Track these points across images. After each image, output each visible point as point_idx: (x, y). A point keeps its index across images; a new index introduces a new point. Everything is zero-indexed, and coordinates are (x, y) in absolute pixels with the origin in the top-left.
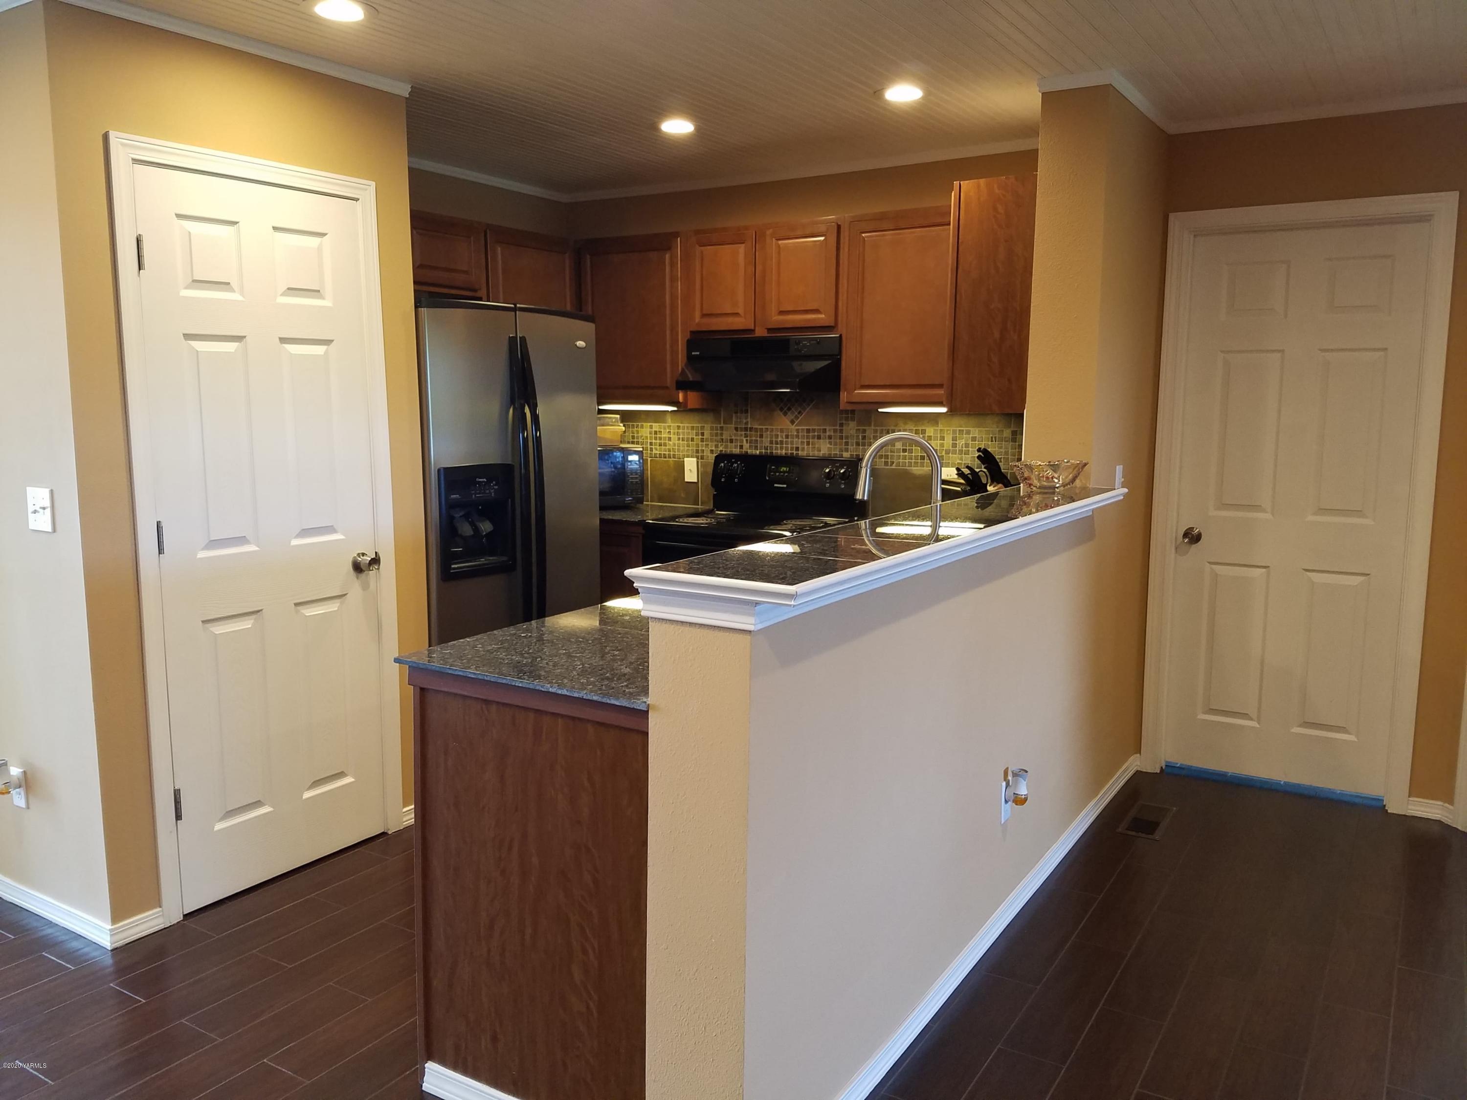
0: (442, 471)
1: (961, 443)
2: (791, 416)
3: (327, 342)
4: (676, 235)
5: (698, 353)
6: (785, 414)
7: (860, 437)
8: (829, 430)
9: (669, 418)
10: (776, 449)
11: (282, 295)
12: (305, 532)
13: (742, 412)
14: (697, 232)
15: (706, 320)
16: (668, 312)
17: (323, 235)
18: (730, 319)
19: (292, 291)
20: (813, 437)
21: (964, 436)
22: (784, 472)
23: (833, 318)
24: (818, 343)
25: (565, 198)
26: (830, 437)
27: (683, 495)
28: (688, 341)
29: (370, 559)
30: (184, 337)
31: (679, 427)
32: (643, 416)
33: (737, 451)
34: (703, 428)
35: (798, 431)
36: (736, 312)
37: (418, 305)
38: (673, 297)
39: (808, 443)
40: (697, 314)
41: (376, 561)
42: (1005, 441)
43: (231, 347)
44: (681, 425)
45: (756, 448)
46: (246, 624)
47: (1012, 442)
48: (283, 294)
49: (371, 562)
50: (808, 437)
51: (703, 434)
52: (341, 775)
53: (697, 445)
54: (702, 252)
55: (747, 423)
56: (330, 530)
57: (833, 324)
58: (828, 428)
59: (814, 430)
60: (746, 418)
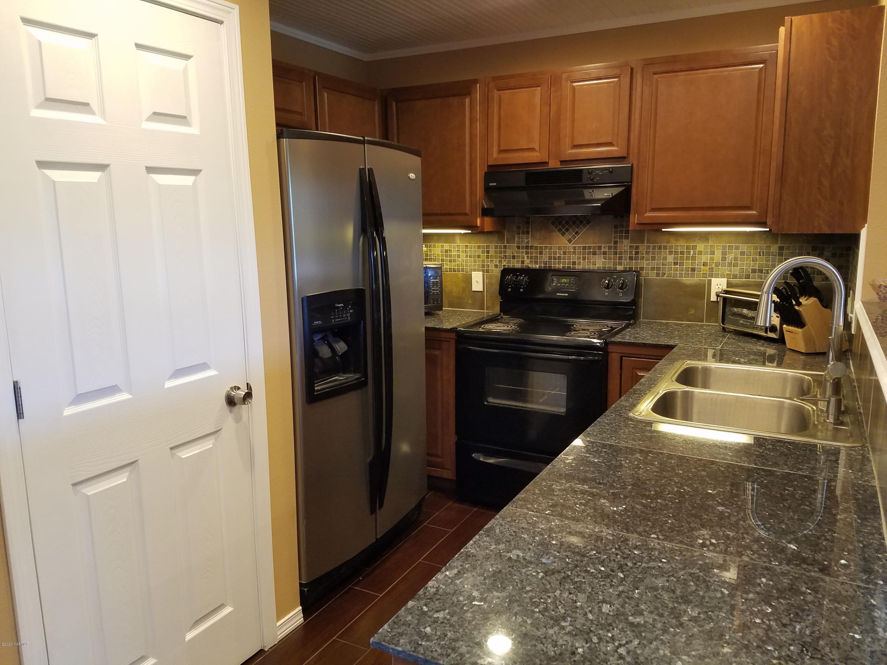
0: (305, 299)
1: (730, 257)
2: (568, 236)
3: (195, 172)
4: (475, 81)
5: (495, 184)
6: (563, 234)
7: (634, 252)
8: (605, 247)
9: (458, 239)
10: (555, 263)
11: (146, 120)
12: (179, 373)
13: (523, 233)
14: (494, 79)
15: (503, 155)
16: (467, 149)
17: (187, 57)
18: (526, 154)
19: (157, 116)
20: (589, 253)
21: (734, 251)
22: (565, 283)
23: (626, 150)
24: (611, 172)
25: (365, 57)
26: (605, 253)
27: (470, 302)
28: (486, 173)
29: (244, 393)
30: (37, 165)
31: (467, 247)
32: (435, 238)
33: (518, 265)
34: (488, 247)
35: (574, 248)
36: (532, 147)
37: (279, 136)
38: (472, 136)
39: (584, 259)
40: (495, 150)
41: (248, 395)
42: (772, 255)
43: (93, 177)
44: (469, 245)
45: (536, 263)
46: (121, 478)
47: (779, 256)
48: (149, 119)
49: (245, 397)
50: (584, 253)
51: (488, 252)
52: (221, 606)
53: (483, 261)
54: (500, 96)
55: (528, 242)
56: (204, 366)
57: (625, 155)
58: (603, 246)
59: (590, 248)
60: (528, 238)
